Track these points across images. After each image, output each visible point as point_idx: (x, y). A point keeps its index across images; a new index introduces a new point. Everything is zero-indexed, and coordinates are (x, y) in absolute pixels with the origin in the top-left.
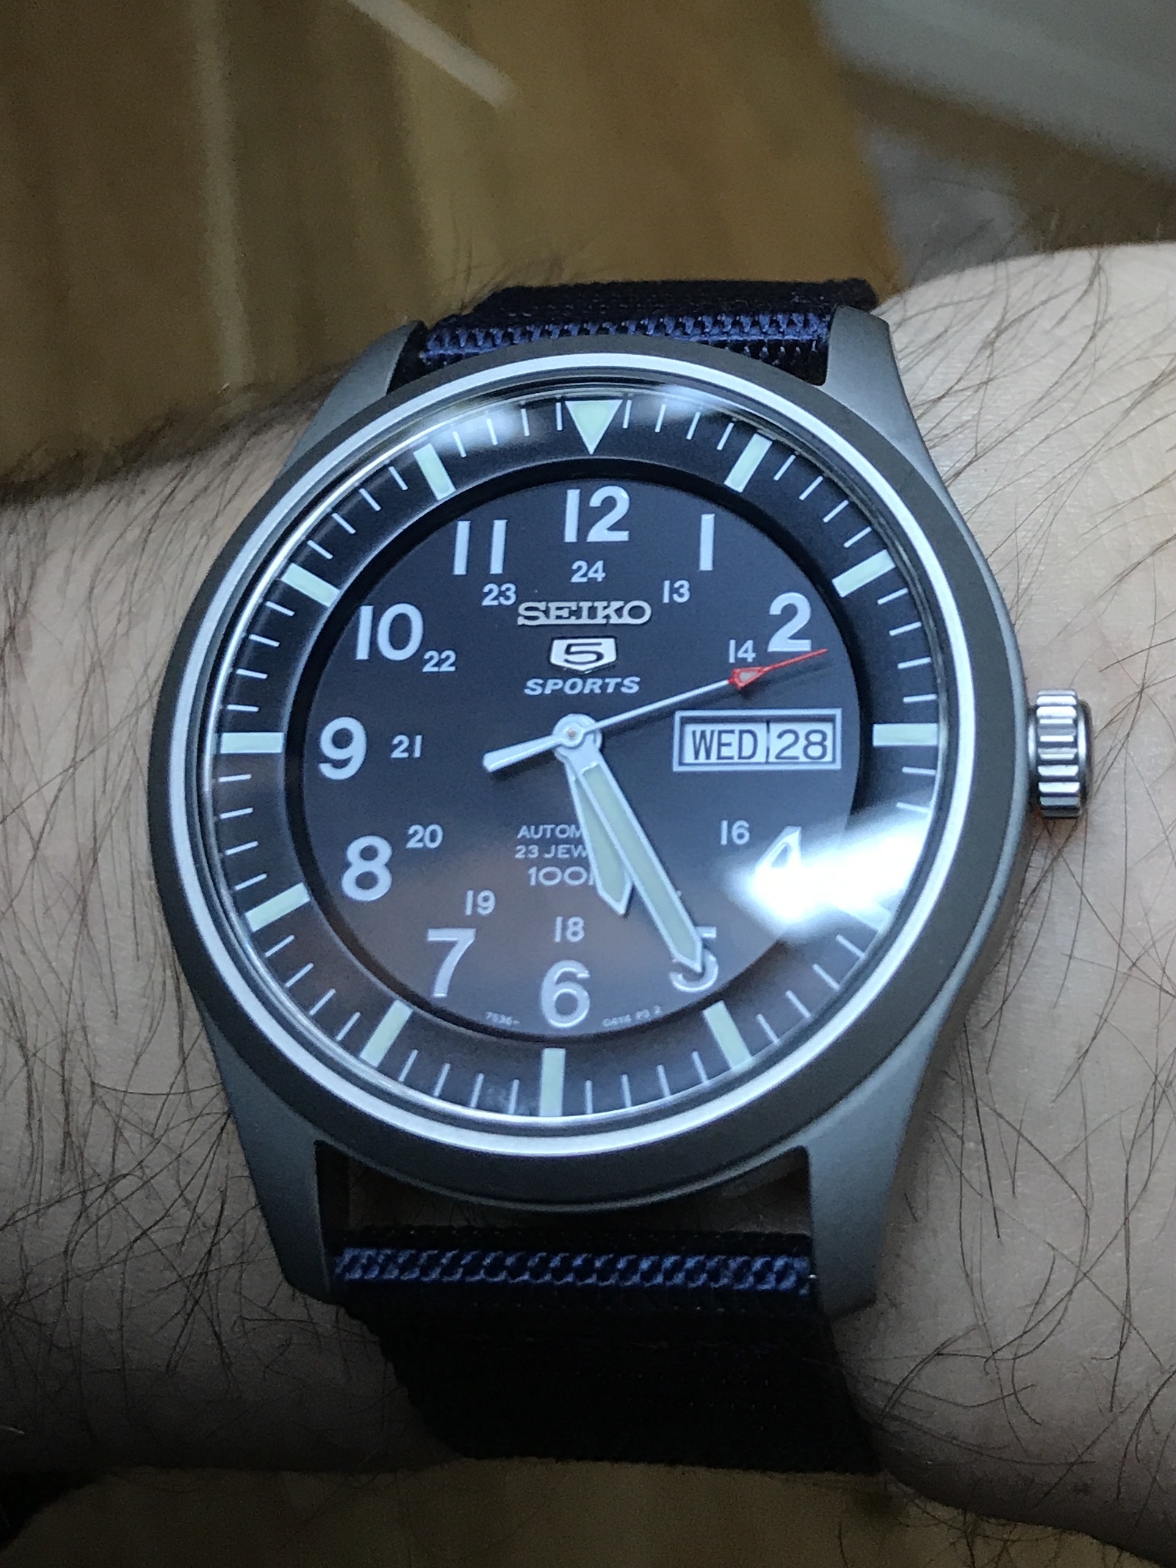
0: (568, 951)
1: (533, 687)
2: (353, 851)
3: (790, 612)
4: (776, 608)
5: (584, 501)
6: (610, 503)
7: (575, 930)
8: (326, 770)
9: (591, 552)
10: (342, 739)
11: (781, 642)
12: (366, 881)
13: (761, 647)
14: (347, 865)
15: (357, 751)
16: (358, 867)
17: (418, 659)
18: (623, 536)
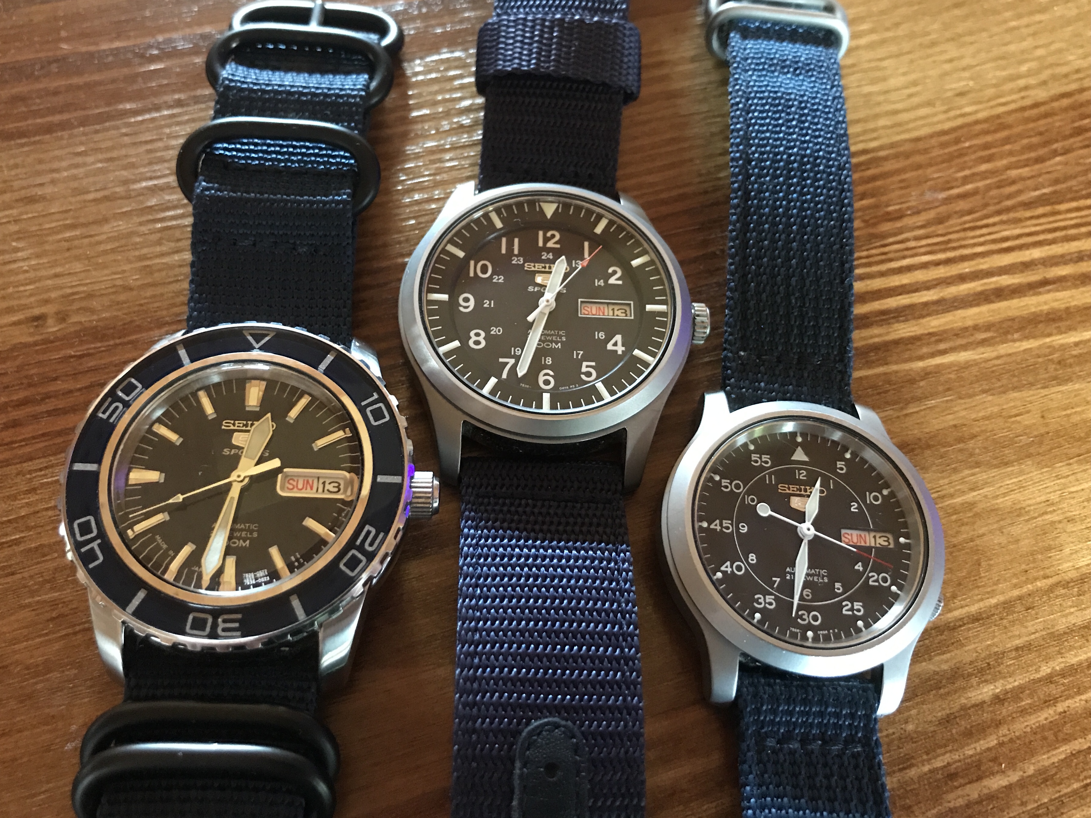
0: (546, 367)
1: (531, 289)
2: (472, 334)
3: (615, 272)
4: (610, 270)
5: (545, 235)
6: (553, 236)
7: (549, 361)
8: (461, 309)
9: (549, 250)
10: (466, 300)
11: (612, 281)
12: (477, 343)
13: (606, 281)
14: (470, 338)
15: (472, 303)
16: (474, 338)
17: (491, 277)
18: (558, 246)
